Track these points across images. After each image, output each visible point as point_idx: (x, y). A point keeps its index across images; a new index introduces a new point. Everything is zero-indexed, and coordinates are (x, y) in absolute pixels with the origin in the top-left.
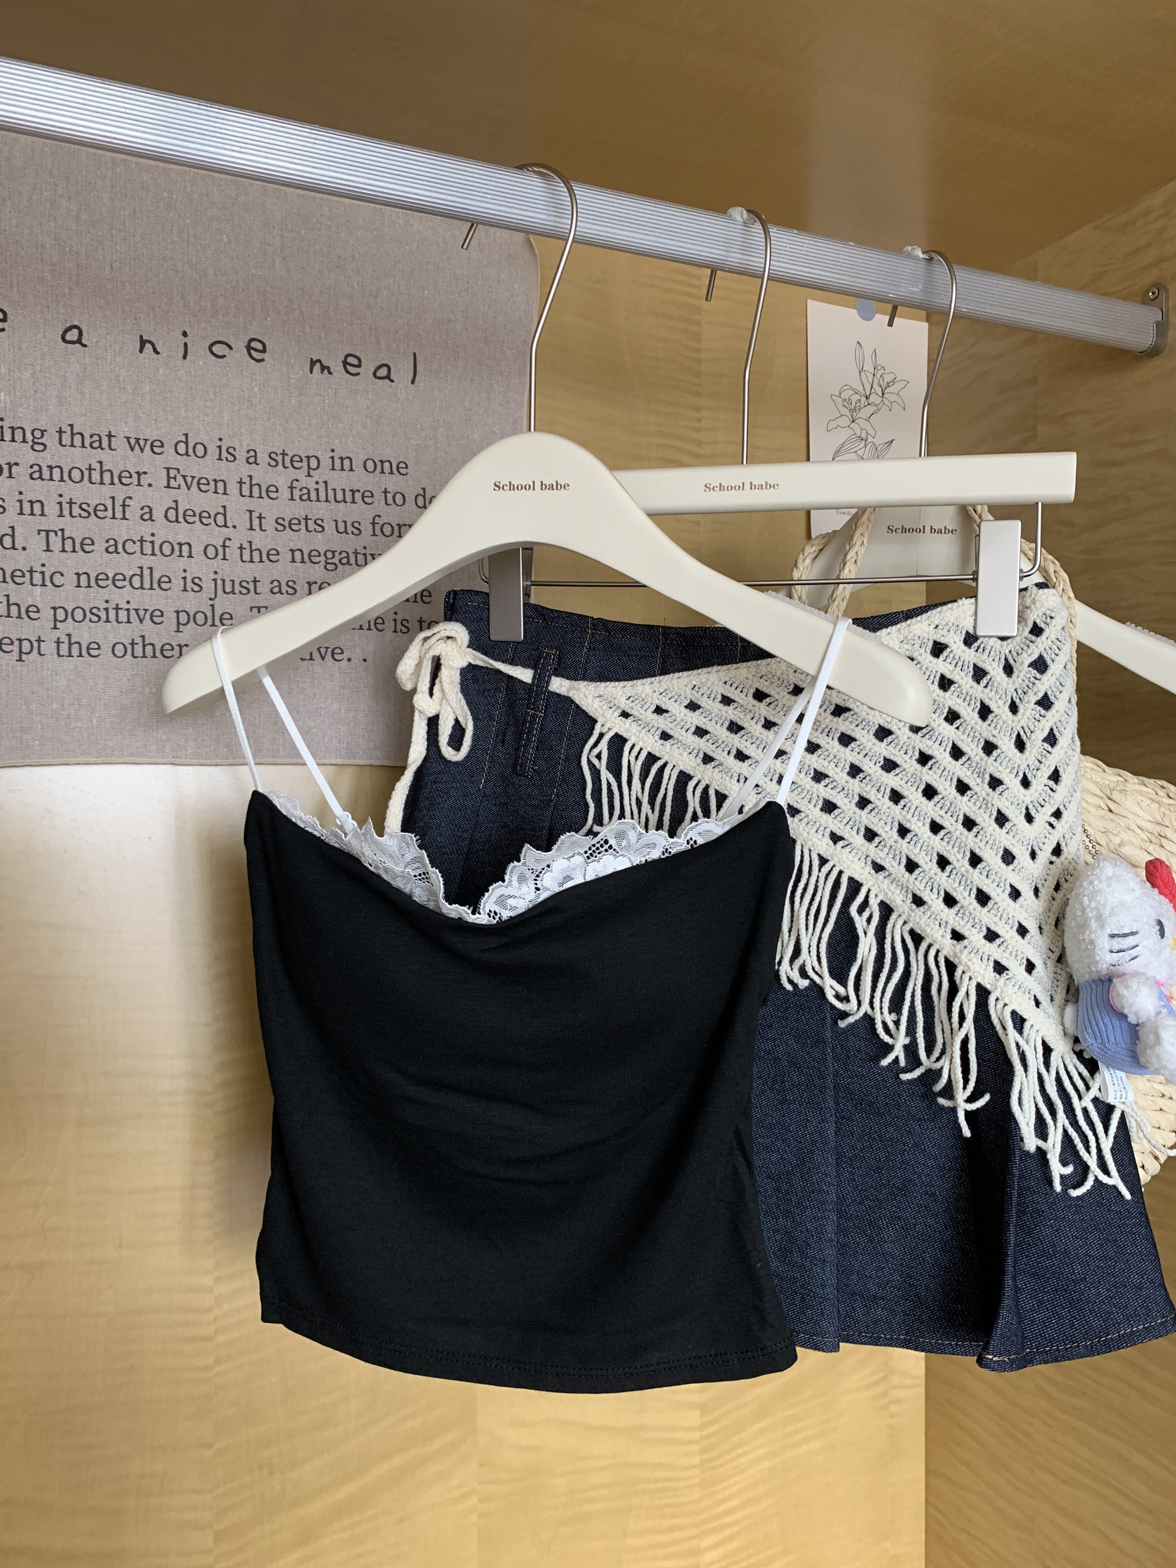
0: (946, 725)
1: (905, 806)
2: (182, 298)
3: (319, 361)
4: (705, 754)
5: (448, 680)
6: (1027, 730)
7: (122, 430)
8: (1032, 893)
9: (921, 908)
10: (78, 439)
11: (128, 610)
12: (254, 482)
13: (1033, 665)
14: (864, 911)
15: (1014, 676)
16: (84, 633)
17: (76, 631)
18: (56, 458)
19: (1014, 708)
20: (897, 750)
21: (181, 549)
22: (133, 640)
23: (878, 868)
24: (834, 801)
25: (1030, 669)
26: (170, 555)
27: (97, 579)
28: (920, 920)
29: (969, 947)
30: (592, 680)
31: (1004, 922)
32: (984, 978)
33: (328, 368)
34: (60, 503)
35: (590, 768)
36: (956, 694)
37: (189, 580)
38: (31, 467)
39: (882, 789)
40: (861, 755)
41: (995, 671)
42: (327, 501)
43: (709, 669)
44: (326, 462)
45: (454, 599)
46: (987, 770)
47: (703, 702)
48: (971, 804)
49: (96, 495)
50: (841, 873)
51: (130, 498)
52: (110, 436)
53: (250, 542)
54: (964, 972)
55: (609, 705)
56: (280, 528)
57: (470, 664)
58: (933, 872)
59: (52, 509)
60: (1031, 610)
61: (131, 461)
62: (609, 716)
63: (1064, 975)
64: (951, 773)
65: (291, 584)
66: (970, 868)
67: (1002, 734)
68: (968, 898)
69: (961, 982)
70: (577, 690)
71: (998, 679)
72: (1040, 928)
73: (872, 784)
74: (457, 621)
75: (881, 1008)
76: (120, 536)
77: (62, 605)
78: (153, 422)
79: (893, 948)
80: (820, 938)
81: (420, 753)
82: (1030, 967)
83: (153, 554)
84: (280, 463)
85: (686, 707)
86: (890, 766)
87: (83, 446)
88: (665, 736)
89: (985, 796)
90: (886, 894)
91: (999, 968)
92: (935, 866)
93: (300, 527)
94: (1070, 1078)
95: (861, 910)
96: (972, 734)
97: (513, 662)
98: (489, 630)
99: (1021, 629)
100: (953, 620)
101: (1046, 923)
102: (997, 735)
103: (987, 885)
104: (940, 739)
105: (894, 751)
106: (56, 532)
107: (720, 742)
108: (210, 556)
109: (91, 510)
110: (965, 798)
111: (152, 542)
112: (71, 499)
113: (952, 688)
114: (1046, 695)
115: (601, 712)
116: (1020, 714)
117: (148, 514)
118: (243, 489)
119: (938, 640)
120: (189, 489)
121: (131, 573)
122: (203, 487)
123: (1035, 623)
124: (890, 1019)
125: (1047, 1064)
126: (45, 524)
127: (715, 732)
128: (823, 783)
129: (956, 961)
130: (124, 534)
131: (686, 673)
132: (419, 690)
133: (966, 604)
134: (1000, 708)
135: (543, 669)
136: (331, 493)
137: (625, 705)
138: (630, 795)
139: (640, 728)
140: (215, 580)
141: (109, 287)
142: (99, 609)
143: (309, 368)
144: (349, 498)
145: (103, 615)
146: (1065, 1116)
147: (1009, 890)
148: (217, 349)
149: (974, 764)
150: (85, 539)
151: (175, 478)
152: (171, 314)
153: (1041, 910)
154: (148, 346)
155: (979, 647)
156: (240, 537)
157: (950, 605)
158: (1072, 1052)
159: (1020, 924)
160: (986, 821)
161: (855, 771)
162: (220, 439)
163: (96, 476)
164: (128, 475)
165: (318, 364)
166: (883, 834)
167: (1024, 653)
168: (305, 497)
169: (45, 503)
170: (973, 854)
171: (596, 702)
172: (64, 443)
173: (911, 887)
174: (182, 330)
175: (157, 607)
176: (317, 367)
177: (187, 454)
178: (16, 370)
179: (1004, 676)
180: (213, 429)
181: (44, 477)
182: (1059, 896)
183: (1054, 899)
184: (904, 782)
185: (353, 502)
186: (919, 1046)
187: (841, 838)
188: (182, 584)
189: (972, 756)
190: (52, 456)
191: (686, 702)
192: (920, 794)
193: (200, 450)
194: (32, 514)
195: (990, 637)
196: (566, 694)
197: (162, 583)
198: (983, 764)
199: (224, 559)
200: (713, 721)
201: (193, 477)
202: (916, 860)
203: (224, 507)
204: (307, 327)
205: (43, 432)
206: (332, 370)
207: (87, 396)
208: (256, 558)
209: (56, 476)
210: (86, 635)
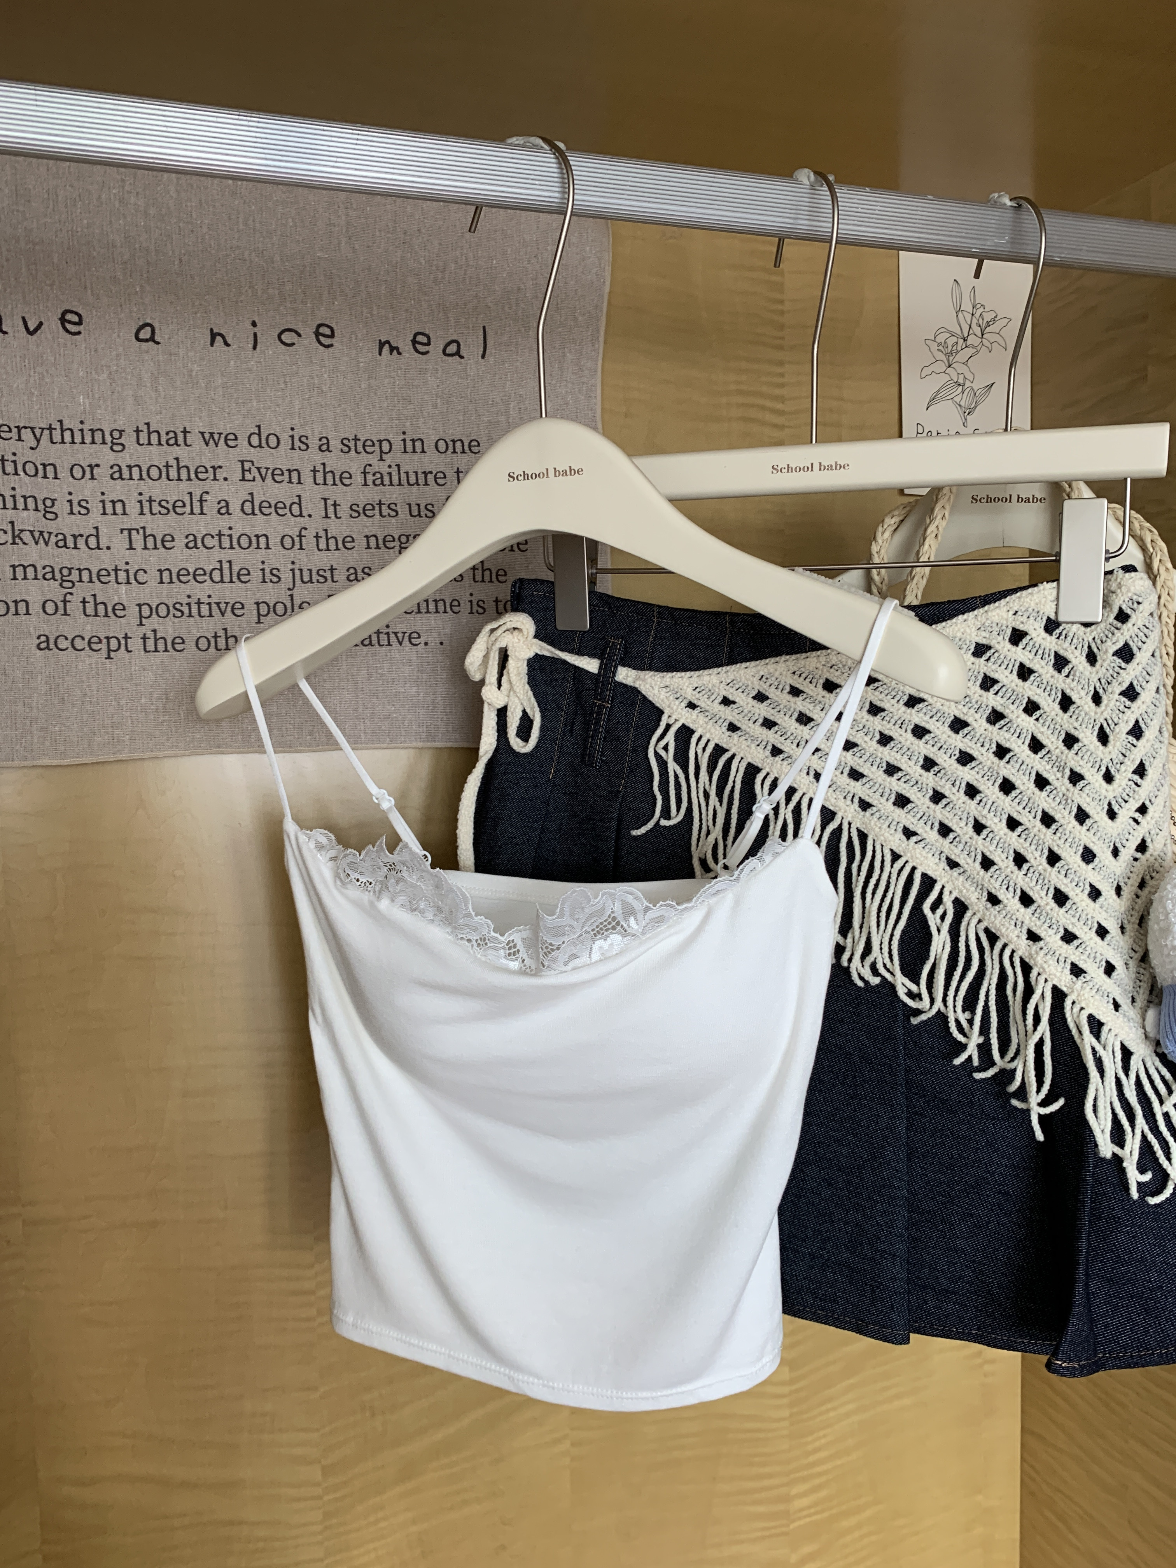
0: (1024, 716)
1: (981, 801)
2: (250, 287)
3: (388, 342)
4: (773, 746)
5: (515, 672)
6: (1110, 722)
7: (197, 426)
8: (1113, 892)
9: (997, 907)
10: (154, 437)
11: (209, 604)
12: (327, 470)
13: (1118, 653)
14: (938, 908)
15: (1098, 664)
16: (169, 628)
17: (161, 627)
18: (135, 457)
19: (1097, 699)
20: (973, 742)
21: (258, 541)
22: (216, 633)
23: (953, 864)
24: (907, 795)
25: (1115, 658)
26: (248, 548)
27: (178, 575)
28: (995, 919)
29: (1045, 948)
30: (658, 670)
31: (1082, 922)
32: (1060, 980)
33: (397, 348)
34: (140, 502)
35: (657, 760)
36: (1036, 683)
37: (267, 571)
38: (112, 467)
39: (958, 783)
40: (936, 748)
41: (1078, 659)
42: (400, 484)
43: (778, 659)
44: (398, 445)
45: (520, 588)
46: (1068, 764)
47: (771, 693)
48: (1050, 800)
49: (174, 491)
50: (914, 869)
51: (207, 493)
52: (185, 432)
53: (326, 530)
54: (1039, 974)
55: (676, 696)
56: (355, 514)
57: (537, 654)
58: (1009, 870)
59: (133, 508)
60: (1117, 595)
61: (207, 456)
62: (675, 707)
63: (1148, 975)
64: (1030, 767)
65: (367, 570)
66: (1048, 867)
67: (1084, 726)
68: (1044, 897)
69: (1036, 984)
70: (644, 680)
71: (1081, 668)
72: (1122, 928)
73: (947, 778)
74: (523, 611)
75: (955, 1007)
76: (199, 531)
77: (146, 602)
78: (226, 416)
79: (967, 946)
80: (892, 935)
81: (491, 744)
82: (1109, 969)
83: (232, 548)
84: (353, 448)
85: (754, 698)
86: (965, 759)
87: (160, 444)
88: (733, 728)
89: (1065, 791)
90: (961, 891)
91: (1077, 971)
92: (1012, 864)
93: (374, 512)
94: (1152, 1082)
95: (934, 908)
96: (1052, 726)
97: (579, 653)
98: (555, 619)
99: (1106, 614)
100: (1033, 605)
101: (1129, 922)
102: (1078, 728)
103: (1066, 885)
104: (1018, 731)
105: (970, 744)
106: (137, 530)
107: (789, 734)
108: (286, 546)
109: (170, 507)
110: (1044, 794)
111: (230, 536)
112: (150, 497)
113: (1032, 678)
114: (1131, 685)
115: (668, 703)
116: (1103, 705)
117: (224, 509)
118: (317, 478)
119: (1017, 628)
120: (264, 481)
121: (211, 567)
122: (277, 478)
123: (1120, 608)
124: (963, 1018)
125: (1126, 1068)
126: (127, 523)
127: (784, 724)
128: (896, 776)
129: (1032, 963)
130: (202, 529)
131: (753, 663)
132: (487, 681)
133: (1047, 589)
134: (1082, 699)
135: (610, 659)
136: (403, 476)
137: (691, 696)
138: (697, 788)
139: (707, 720)
140: (293, 570)
141: (179, 282)
142: (182, 605)
143: (377, 349)
144: (421, 481)
145: (186, 609)
146: (1144, 1122)
147: (1088, 889)
148: (286, 337)
149: (1054, 758)
150: (165, 535)
151: (249, 470)
152: (240, 304)
153: (1123, 909)
154: (218, 338)
155: (1060, 634)
156: (314, 526)
157: (1030, 590)
158: (1154, 1055)
159: (1099, 925)
160: (1065, 818)
161: (929, 764)
163: (173, 473)
164: (203, 469)
165: (387, 346)
166: (958, 830)
167: (1109, 640)
168: (378, 482)
169: (126, 502)
170: (1051, 851)
171: (663, 693)
172: (141, 442)
173: (986, 885)
174: (251, 321)
175: (238, 600)
176: (386, 348)
177: (260, 446)
178: (93, 373)
179: (1087, 665)
180: (284, 420)
181: (124, 477)
182: (1144, 894)
183: (1138, 897)
184: (980, 775)
185: (426, 484)
186: (993, 1047)
187: (915, 834)
188: (261, 576)
189: (1052, 749)
190: (131, 455)
191: (754, 693)
192: (997, 789)
193: (273, 441)
194: (115, 514)
195: (1073, 623)
196: (632, 684)
197: (243, 575)
198: (1064, 758)
199: (301, 548)
200: (782, 712)
201: (268, 469)
202: (991, 857)
203: (299, 496)
204: (375, 308)
205: (121, 432)
206: (401, 350)
207: (163, 394)
208: (332, 546)
209: (136, 475)
210: (170, 630)
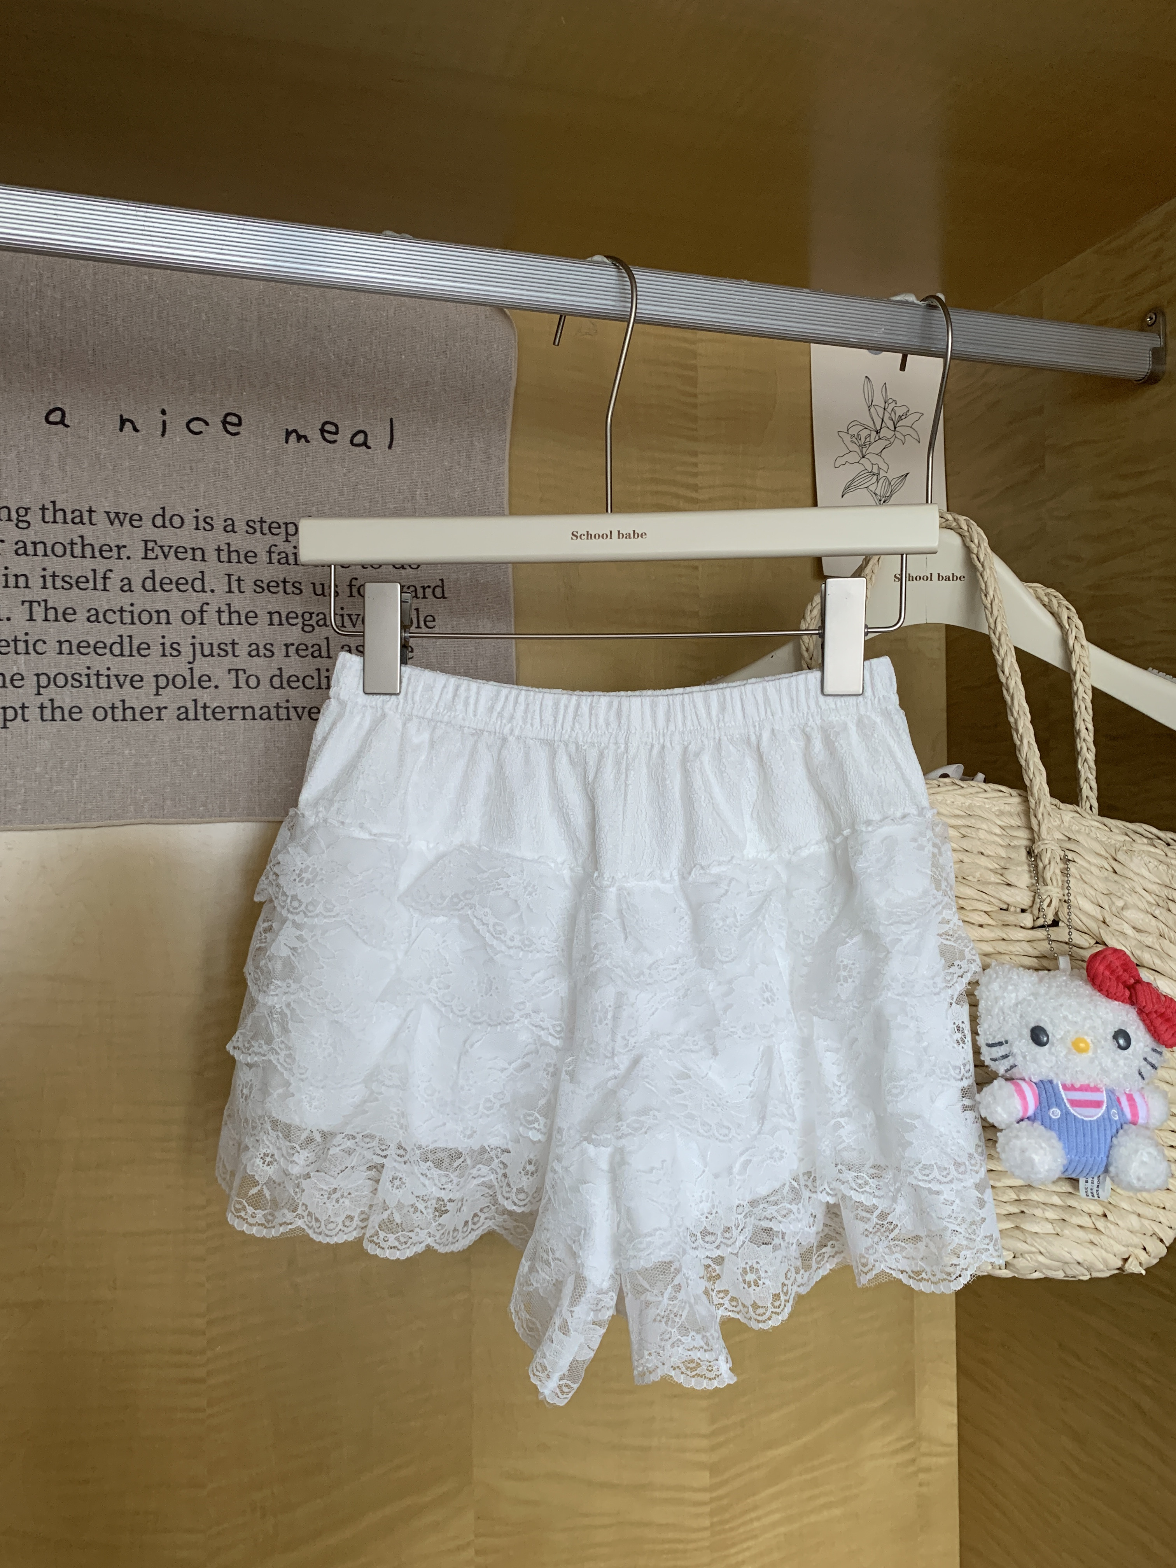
2: (160, 377)
3: (295, 431)
7: (103, 505)
10: (60, 515)
11: (108, 676)
12: (232, 549)
16: (66, 698)
17: (59, 697)
18: (40, 534)
21: (160, 616)
22: (114, 704)
26: (149, 623)
27: (79, 647)
33: (305, 437)
34: (44, 577)
37: (168, 646)
38: (17, 543)
49: (77, 568)
51: (111, 571)
52: (90, 511)
53: (229, 605)
56: (259, 590)
61: (113, 535)
65: (268, 647)
76: (101, 606)
77: (45, 672)
78: (132, 496)
83: (133, 623)
84: (258, 530)
87: (65, 522)
93: (278, 589)
106: (38, 603)
108: (188, 622)
109: (73, 582)
111: (132, 612)
112: (54, 572)
117: (127, 586)
118: (221, 556)
120: (166, 559)
121: (112, 641)
122: (180, 556)
126: (28, 595)
130: (104, 604)
140: (193, 644)
141: (91, 370)
142: (81, 675)
143: (284, 437)
145: (84, 680)
148: (194, 425)
150: (67, 608)
151: (153, 550)
152: (151, 393)
154: (128, 424)
156: (217, 601)
162: (197, 510)
163: (77, 550)
164: (107, 548)
168: (283, 561)
169: (30, 576)
172: (46, 520)
174: (160, 409)
175: (137, 673)
176: (294, 435)
177: (164, 526)
178: (2, 452)
181: (28, 552)
188: (161, 650)
190: (36, 532)
193: (177, 521)
194: (17, 587)
197: (142, 650)
199: (202, 623)
201: (171, 547)
203: (202, 573)
204: (283, 399)
205: (27, 510)
206: (309, 439)
207: (69, 474)
208: (235, 620)
209: (40, 551)
210: (68, 700)
